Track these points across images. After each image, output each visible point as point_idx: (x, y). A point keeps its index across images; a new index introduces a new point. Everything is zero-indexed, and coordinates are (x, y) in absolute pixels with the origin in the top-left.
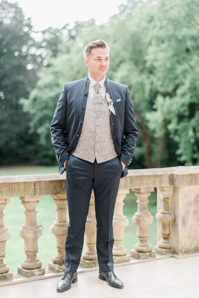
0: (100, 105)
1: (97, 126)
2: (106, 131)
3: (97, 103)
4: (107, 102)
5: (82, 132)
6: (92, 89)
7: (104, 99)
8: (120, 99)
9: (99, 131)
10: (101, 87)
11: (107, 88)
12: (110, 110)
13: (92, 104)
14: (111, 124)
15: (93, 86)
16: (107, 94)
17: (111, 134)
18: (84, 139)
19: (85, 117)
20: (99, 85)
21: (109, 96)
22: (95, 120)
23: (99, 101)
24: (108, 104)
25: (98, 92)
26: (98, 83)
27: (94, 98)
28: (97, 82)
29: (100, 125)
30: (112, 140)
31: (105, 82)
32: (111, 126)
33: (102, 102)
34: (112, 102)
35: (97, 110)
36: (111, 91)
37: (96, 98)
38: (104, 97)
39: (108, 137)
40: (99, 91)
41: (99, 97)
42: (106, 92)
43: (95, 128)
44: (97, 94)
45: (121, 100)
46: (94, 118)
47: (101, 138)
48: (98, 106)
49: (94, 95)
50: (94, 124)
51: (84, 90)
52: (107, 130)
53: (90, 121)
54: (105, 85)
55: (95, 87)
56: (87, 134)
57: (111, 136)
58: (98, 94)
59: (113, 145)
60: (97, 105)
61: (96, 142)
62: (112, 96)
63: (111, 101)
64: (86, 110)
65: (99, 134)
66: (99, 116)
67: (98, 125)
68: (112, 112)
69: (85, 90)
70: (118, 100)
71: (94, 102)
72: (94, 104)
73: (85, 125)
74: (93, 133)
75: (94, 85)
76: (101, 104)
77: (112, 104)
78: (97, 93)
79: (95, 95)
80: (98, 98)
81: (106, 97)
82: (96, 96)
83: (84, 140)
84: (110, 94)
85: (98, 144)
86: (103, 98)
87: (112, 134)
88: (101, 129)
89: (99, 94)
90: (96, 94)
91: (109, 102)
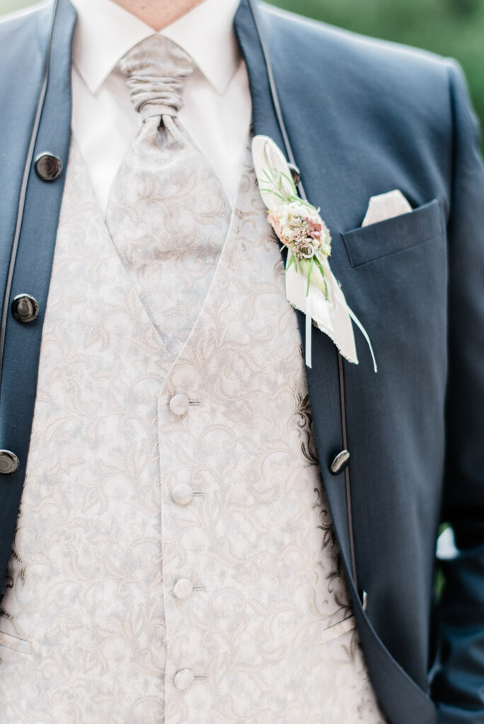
0: (193, 265)
1: (174, 500)
2: (280, 545)
3: (158, 243)
4: (262, 230)
5: (16, 566)
6: (106, 98)
7: (233, 203)
8: (396, 194)
9: (197, 550)
10: (198, 74)
11: (260, 87)
12: (301, 316)
13: (115, 262)
14: (319, 456)
15: (116, 71)
16: (266, 145)
17: (329, 567)
18: (46, 641)
19: (40, 406)
20: (176, 60)
21: (284, 166)
22: (155, 439)
23: (186, 222)
24: (276, 252)
25: (162, 125)
26: (167, 32)
27: (132, 197)
28: (149, 32)
29: (212, 488)
30: (347, 625)
31: (236, 28)
32: (331, 483)
33: (211, 233)
34: (325, 234)
35: (160, 319)
36: (298, 118)
37: (149, 198)
38: (231, 176)
39: (300, 598)
40: (180, 116)
41: (180, 179)
42: (253, 132)
43: (159, 527)
44: (153, 152)
45: (413, 204)
46: (143, 410)
47: (223, 624)
48: (168, 276)
49: (125, 169)
50: (145, 476)
51: (26, 122)
52: (290, 528)
53: (95, 445)
54: (240, 54)
55: (128, 75)
56: (68, 590)
57: (336, 584)
58: (166, 154)
59: (358, 664)
60: (165, 264)
61: (170, 670)
62: (312, 165)
63: (313, 214)
64: (47, 328)
65: (197, 588)
66: (187, 386)
67: (181, 488)
68: (323, 343)
69: (38, 118)
70: (374, 200)
71: (129, 234)
72: (128, 263)
73: (44, 491)
74: (140, 574)
75: (125, 65)
76: (209, 252)
77: (323, 245)
78: (155, 144)
79: (137, 166)
80: (172, 190)
81: (251, 180)
82: (144, 176)
83: (38, 657)
84: (291, 149)
85: (200, 691)
86: (220, 194)
87: (338, 560)
88: (220, 528)
89: (175, 146)
90: (143, 157)
91: (286, 233)
